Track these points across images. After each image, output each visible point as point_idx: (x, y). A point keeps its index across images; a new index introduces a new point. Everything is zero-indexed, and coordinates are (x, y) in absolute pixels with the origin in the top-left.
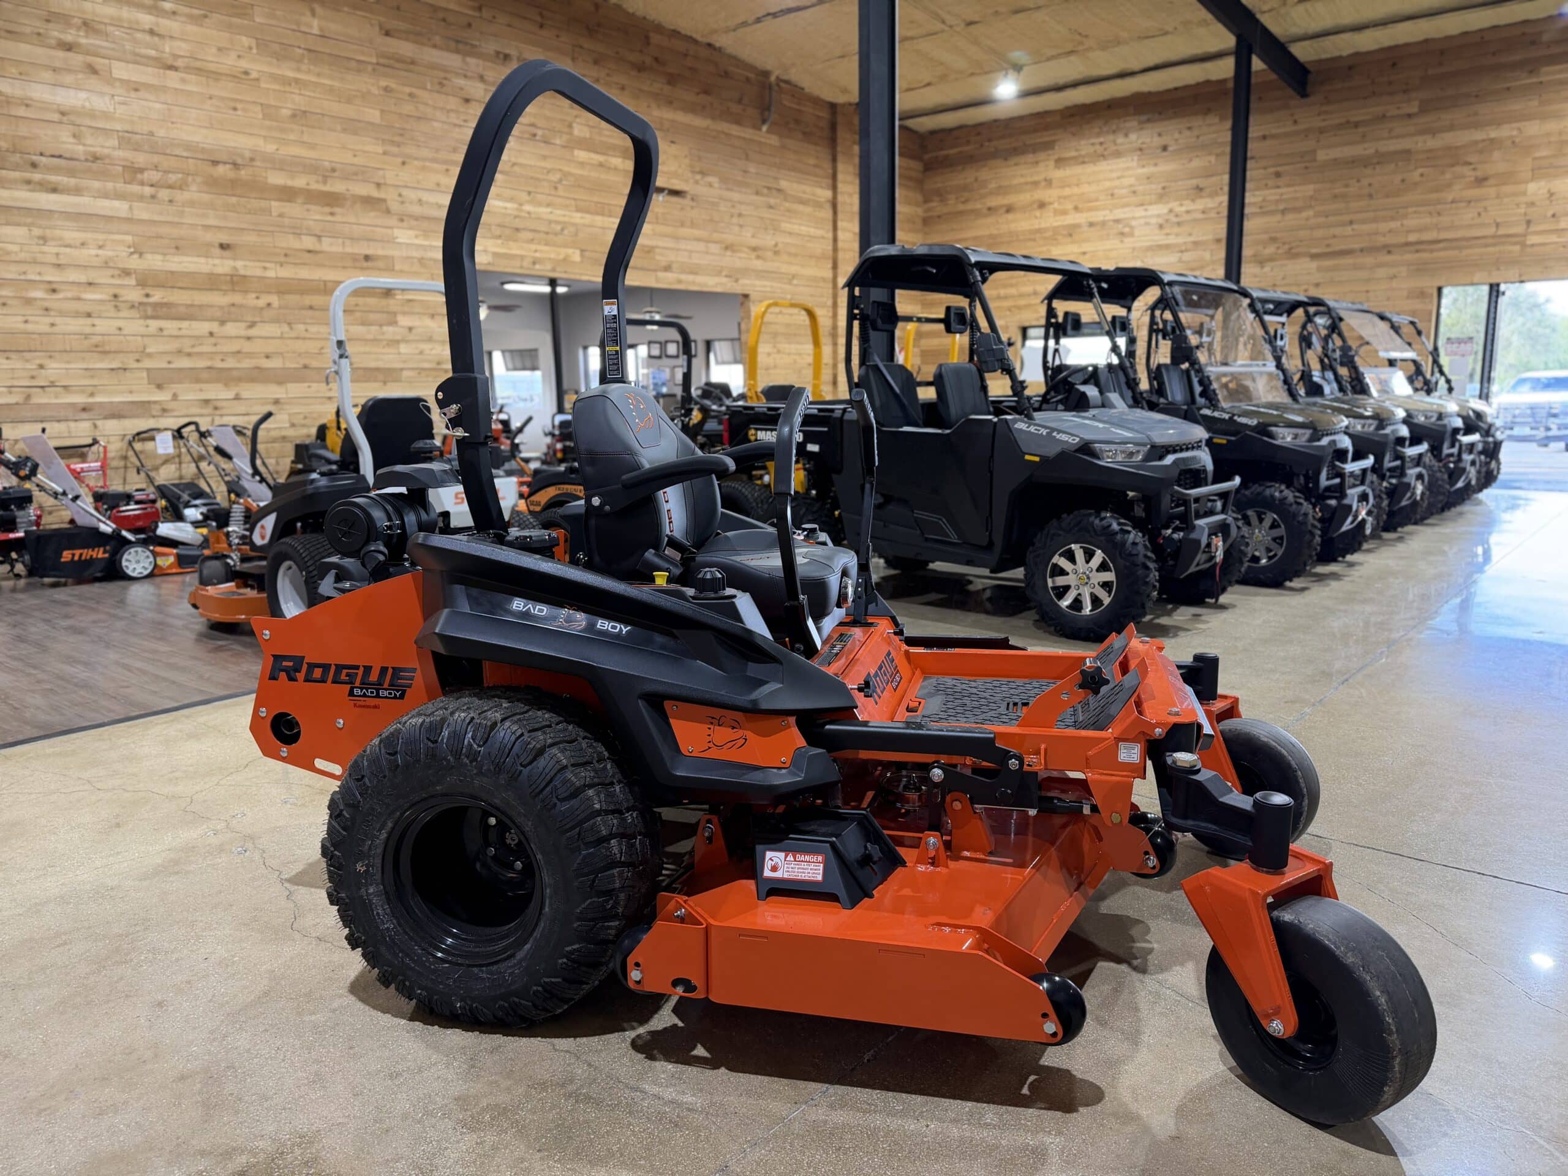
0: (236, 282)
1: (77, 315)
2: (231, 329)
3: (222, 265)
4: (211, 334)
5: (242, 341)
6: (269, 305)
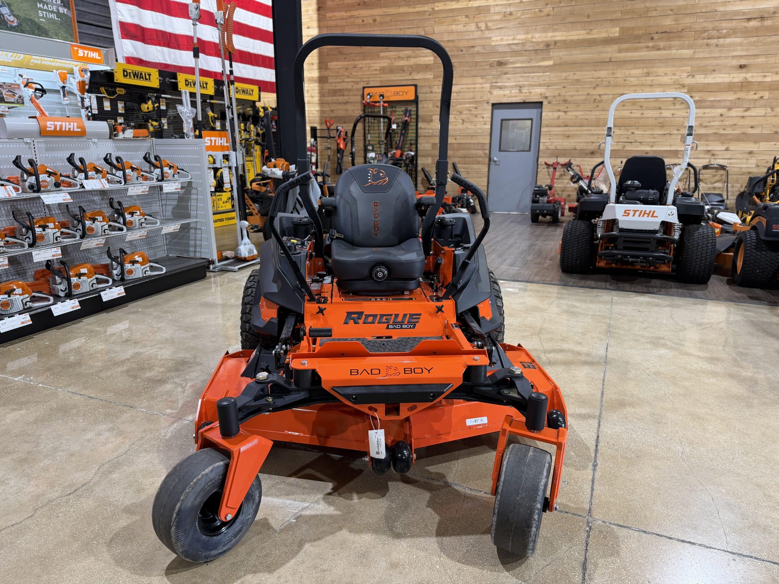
0: (745, 86)
1: (655, 108)
2: (734, 113)
3: (738, 77)
4: (721, 115)
5: (739, 118)
6: (762, 97)
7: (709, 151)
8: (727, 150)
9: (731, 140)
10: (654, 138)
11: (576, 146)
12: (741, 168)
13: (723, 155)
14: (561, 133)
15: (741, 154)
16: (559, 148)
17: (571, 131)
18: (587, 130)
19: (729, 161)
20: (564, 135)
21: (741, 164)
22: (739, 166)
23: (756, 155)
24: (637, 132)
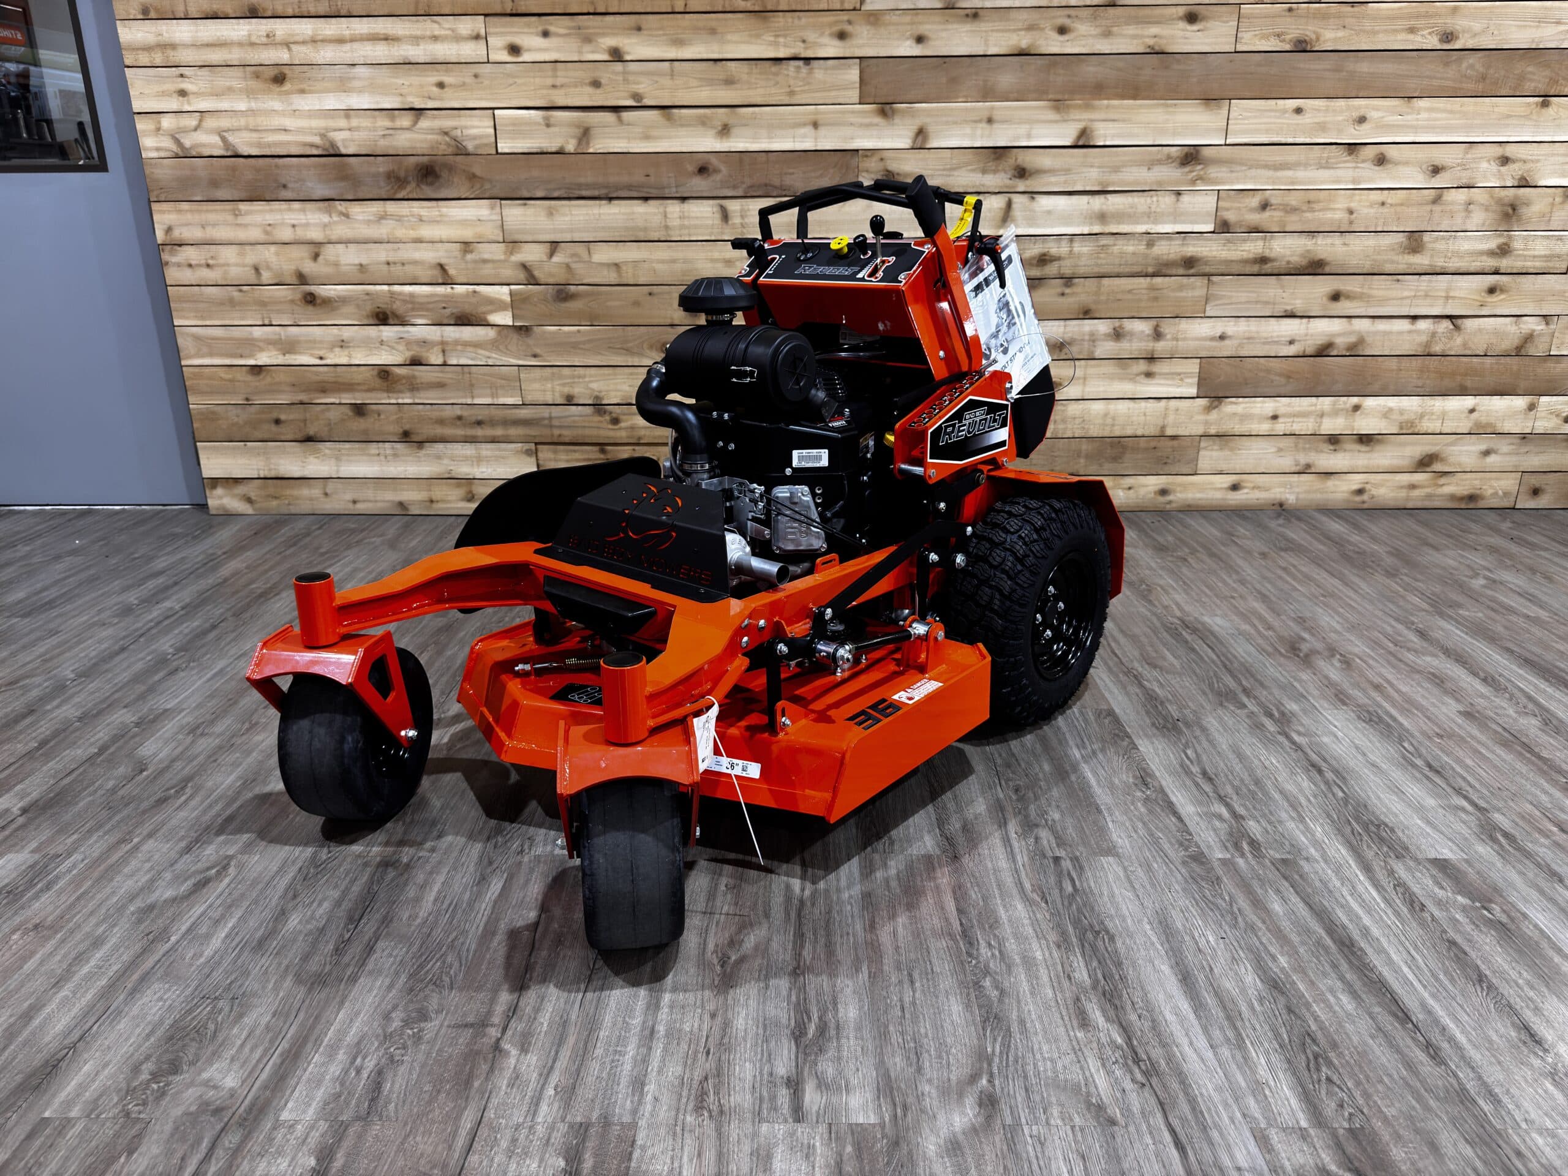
7: (999, 152)
8: (1083, 143)
9: (1099, 90)
10: (729, 82)
11: (338, 137)
12: (1151, 239)
13: (1067, 171)
14: (234, 55)
15: (1151, 164)
16: (244, 143)
17: (287, 45)
18: (374, 38)
19: (1097, 202)
20: (255, 70)
21: (1151, 216)
22: (1141, 228)
23: (1213, 172)
24: (636, 47)
